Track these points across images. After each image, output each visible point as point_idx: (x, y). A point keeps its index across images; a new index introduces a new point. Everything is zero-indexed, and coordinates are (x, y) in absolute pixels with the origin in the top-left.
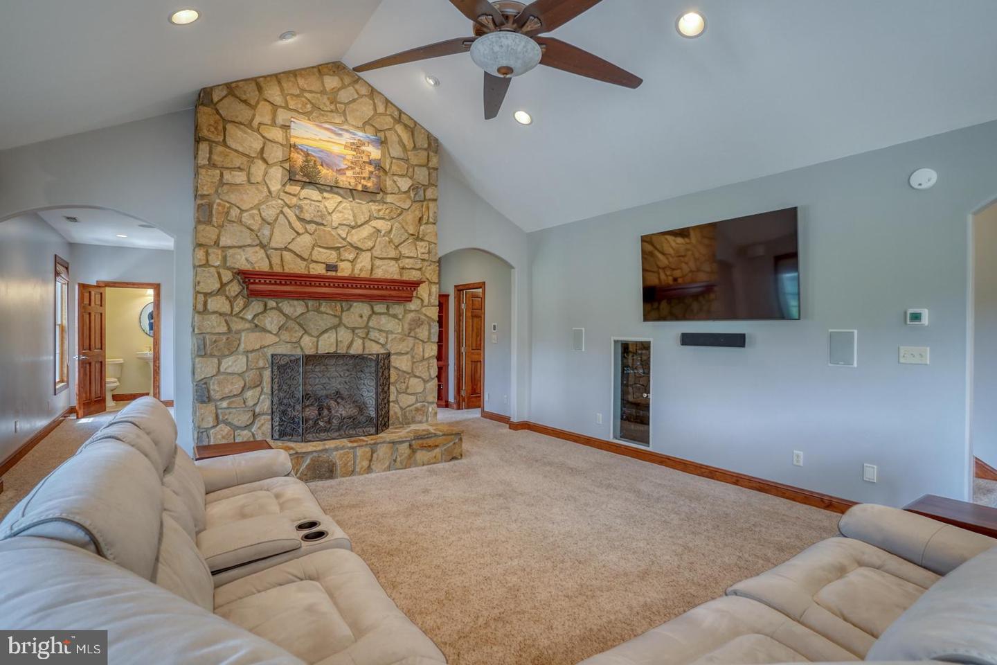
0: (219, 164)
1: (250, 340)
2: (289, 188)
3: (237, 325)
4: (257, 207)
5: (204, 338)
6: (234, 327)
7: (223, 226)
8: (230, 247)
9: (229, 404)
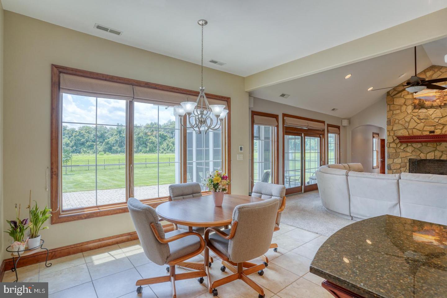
0: (392, 109)
1: (402, 155)
2: (415, 111)
3: (398, 150)
4: (404, 118)
5: (389, 154)
6: (398, 151)
7: (394, 125)
8: (396, 130)
9: (396, 171)
